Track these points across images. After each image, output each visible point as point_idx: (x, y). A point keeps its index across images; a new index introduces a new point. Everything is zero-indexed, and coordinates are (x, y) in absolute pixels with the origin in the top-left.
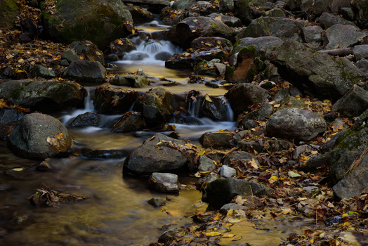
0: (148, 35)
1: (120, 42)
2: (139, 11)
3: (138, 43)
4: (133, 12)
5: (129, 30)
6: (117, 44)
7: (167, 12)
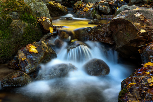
0: (70, 34)
1: (33, 49)
2: (55, 5)
3: (58, 45)
4: (50, 7)
5: (46, 28)
6: (28, 53)
7: (79, 6)
